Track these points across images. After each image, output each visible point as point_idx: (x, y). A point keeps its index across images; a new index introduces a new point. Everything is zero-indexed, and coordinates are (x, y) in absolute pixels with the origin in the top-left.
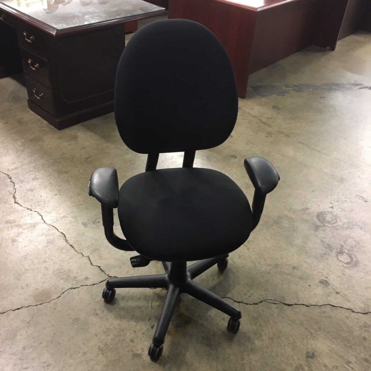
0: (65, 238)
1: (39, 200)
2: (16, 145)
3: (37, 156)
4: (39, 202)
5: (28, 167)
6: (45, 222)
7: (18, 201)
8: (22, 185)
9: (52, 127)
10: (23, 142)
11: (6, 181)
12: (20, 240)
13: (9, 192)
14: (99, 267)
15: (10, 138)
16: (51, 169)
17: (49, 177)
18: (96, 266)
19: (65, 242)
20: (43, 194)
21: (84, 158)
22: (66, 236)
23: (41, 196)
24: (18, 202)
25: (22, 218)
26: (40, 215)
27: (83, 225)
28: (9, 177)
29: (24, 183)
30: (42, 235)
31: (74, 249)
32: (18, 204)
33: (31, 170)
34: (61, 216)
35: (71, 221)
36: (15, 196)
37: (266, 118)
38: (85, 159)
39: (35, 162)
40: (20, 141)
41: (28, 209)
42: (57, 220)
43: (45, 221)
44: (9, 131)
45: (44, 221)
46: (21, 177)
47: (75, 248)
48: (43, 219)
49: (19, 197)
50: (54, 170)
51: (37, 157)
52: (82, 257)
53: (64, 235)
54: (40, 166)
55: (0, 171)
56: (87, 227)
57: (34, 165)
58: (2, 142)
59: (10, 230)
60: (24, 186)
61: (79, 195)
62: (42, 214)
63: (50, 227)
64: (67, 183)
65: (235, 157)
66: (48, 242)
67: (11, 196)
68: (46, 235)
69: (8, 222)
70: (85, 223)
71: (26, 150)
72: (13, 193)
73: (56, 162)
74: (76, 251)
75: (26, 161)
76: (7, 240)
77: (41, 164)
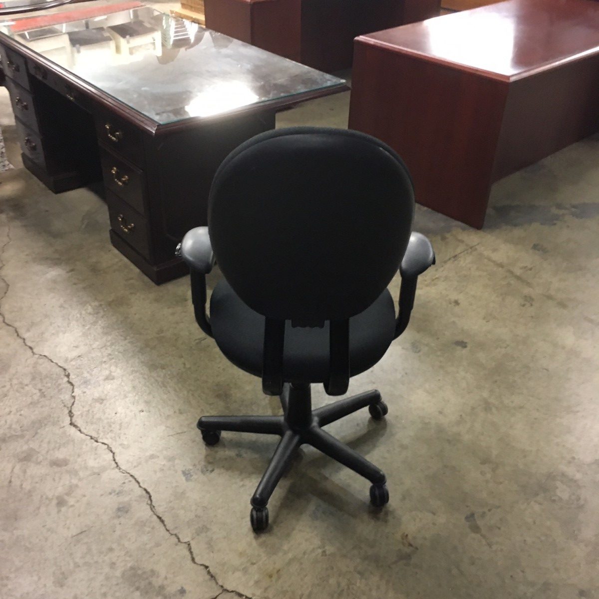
0: (149, 502)
1: (112, 420)
2: (84, 312)
3: (117, 334)
4: (112, 424)
5: (99, 354)
6: (118, 466)
7: (76, 421)
8: (85, 390)
9: (146, 279)
10: (96, 306)
11: (60, 381)
12: (71, 501)
13: (63, 403)
14: (207, 567)
15: (75, 299)
16: (137, 360)
17: (134, 375)
18: (201, 565)
19: (150, 510)
20: (120, 410)
21: (196, 340)
22: (152, 498)
23: (116, 413)
24: (76, 424)
25: (79, 456)
26: (111, 451)
27: (184, 476)
28: (65, 373)
29: (89, 387)
30: (110, 494)
31: (165, 525)
32: (75, 426)
33: (104, 360)
34: (148, 454)
35: (164, 465)
36: (73, 411)
39: (112, 344)
40: (90, 305)
41: (92, 438)
42: (139, 464)
43: (119, 464)
44: (74, 286)
45: (116, 463)
46: (86, 375)
47: (166, 523)
48: (114, 460)
49: (79, 413)
50: (142, 362)
51: (116, 336)
52: (176, 545)
53: (148, 495)
54: (120, 354)
55: (52, 362)
56: (191, 480)
57: (109, 351)
58: (61, 306)
59: (57, 479)
60: (88, 392)
61: (181, 413)
62: (113, 449)
63: (125, 476)
64: (163, 388)
65: (463, 344)
66: (119, 509)
67: (66, 411)
68: (118, 494)
69: (56, 463)
70: (187, 472)
71: (100, 322)
72: (70, 405)
73: (147, 346)
74: (168, 530)
75: (97, 343)
76: (50, 500)
77: (121, 349)
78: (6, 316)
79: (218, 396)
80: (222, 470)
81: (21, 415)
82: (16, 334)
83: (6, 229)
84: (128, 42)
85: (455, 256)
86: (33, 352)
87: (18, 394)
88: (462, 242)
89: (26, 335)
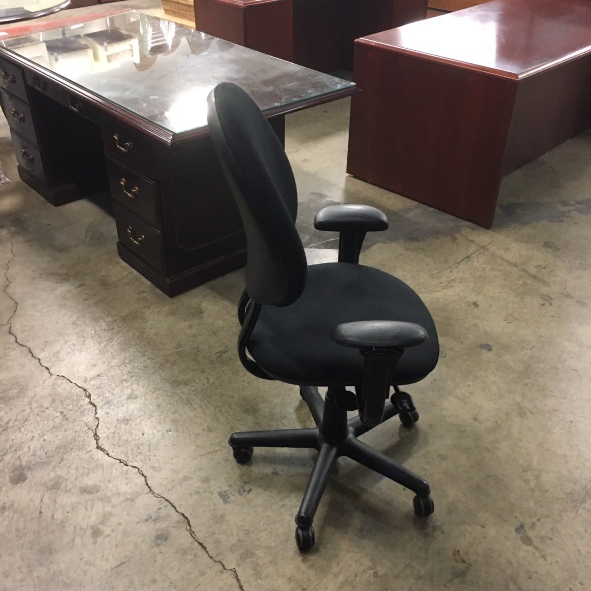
0: (188, 528)
1: (140, 442)
2: (98, 329)
3: (135, 350)
4: (140, 446)
5: (119, 372)
6: (151, 490)
7: (102, 444)
8: (108, 411)
9: (159, 291)
10: (110, 322)
11: (81, 403)
12: (107, 530)
13: (87, 425)
15: (87, 316)
16: (159, 377)
17: (157, 393)
19: (190, 536)
20: (146, 430)
21: (217, 353)
22: (191, 523)
23: (143, 434)
24: (102, 447)
25: (109, 481)
26: (143, 475)
27: (221, 498)
28: (86, 394)
29: (112, 407)
30: (147, 520)
31: (207, 553)
32: (102, 450)
33: (124, 378)
34: (181, 476)
35: (199, 487)
36: (98, 433)
37: (536, 267)
38: (217, 355)
39: (131, 361)
40: (104, 321)
41: (121, 462)
42: (174, 487)
43: (152, 488)
44: (85, 301)
45: (149, 487)
46: (107, 395)
47: (207, 550)
48: (147, 484)
49: (105, 435)
50: (164, 379)
51: (134, 352)
52: (222, 572)
53: (187, 521)
54: (140, 371)
55: (71, 382)
56: (229, 502)
57: (129, 368)
58: (74, 323)
59: (89, 507)
60: (112, 413)
61: (210, 431)
62: (145, 473)
63: (160, 501)
64: (189, 405)
65: (488, 348)
66: (158, 537)
67: (91, 434)
68: (154, 520)
69: (85, 491)
70: (224, 494)
71: (116, 338)
72: (94, 428)
73: (167, 361)
74: (211, 557)
75: (116, 361)
76: (85, 530)
77: (141, 366)
78: (18, 336)
79: (246, 411)
80: (260, 490)
81: (44, 440)
82: (31, 355)
83: (9, 245)
84: (106, 49)
85: (468, 257)
86: (50, 373)
87: (38, 418)
88: (472, 241)
89: (41, 356)
